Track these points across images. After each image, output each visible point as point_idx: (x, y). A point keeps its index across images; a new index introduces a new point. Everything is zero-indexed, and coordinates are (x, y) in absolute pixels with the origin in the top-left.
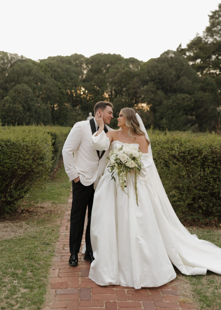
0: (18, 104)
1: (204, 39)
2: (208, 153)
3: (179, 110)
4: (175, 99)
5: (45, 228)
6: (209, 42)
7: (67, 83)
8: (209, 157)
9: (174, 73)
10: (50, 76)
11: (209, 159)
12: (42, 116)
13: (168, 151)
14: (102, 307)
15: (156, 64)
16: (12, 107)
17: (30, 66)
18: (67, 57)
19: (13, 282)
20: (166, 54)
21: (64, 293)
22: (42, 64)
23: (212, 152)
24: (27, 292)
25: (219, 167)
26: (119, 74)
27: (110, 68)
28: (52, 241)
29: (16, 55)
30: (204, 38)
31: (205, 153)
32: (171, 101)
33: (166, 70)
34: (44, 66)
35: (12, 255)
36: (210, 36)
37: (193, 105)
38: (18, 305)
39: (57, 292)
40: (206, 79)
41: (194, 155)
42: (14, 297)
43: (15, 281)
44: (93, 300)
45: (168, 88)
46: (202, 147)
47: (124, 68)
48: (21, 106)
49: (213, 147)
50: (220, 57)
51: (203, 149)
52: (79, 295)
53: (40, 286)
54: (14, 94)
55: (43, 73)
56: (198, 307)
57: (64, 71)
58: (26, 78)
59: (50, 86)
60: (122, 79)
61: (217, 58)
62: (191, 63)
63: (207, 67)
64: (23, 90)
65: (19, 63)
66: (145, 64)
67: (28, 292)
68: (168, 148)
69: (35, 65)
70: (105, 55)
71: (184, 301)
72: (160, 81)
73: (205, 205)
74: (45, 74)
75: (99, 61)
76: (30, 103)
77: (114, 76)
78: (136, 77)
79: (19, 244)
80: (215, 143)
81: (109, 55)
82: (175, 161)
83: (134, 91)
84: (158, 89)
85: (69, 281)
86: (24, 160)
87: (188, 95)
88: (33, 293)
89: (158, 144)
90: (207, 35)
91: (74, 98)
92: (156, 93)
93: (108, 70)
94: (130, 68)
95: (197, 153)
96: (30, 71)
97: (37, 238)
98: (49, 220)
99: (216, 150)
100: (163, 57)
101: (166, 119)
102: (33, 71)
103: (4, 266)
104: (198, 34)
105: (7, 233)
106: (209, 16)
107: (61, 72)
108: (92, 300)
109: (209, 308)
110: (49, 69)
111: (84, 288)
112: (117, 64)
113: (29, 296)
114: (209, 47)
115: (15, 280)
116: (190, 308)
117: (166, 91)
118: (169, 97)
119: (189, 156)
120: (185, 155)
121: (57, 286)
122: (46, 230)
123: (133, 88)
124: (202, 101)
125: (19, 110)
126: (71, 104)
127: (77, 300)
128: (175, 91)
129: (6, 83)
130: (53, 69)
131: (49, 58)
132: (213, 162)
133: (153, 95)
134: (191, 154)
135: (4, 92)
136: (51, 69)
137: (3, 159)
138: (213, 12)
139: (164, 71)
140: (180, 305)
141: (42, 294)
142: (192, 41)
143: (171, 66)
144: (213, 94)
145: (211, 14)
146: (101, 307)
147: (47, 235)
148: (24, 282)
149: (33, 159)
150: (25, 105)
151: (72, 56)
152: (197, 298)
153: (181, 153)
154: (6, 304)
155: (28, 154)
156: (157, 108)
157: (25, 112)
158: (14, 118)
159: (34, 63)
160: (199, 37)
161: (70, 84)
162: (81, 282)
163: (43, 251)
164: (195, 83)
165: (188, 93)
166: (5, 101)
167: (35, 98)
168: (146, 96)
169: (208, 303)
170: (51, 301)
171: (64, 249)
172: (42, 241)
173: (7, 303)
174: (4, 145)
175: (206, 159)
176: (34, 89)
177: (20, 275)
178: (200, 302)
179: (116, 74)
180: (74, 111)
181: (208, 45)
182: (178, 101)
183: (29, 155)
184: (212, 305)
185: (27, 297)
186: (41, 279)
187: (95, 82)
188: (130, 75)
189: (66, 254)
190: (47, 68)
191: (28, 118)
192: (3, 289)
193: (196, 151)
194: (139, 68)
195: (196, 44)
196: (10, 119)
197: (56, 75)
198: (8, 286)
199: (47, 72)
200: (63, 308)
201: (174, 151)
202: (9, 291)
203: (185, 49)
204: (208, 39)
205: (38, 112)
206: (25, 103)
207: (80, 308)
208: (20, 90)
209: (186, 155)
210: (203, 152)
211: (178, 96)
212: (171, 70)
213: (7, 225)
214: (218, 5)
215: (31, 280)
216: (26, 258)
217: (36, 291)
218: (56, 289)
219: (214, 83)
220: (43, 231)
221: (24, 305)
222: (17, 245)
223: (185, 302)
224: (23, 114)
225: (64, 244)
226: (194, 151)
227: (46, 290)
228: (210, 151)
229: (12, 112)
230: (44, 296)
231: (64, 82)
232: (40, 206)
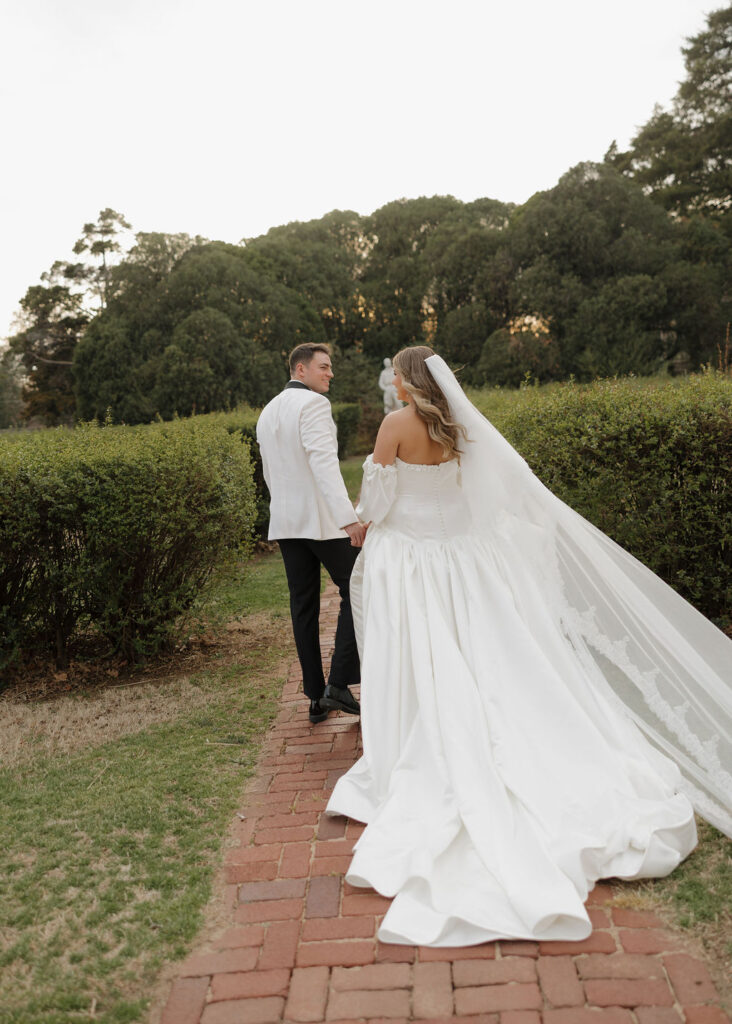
0: (200, 361)
1: (677, 119)
2: (688, 431)
3: (627, 319)
4: (611, 292)
5: (242, 691)
6: (694, 125)
7: (321, 290)
8: (694, 443)
9: (601, 222)
10: (274, 278)
11: (695, 449)
12: (264, 384)
13: (569, 439)
14: (368, 940)
15: (550, 205)
16: (186, 371)
17: (219, 259)
18: (313, 222)
19: (119, 871)
20: (575, 176)
21: (261, 898)
22: (250, 251)
23: (703, 428)
24: (153, 901)
25: (727, 469)
26: (453, 246)
27: (430, 235)
28: (253, 730)
29: (183, 236)
30: (678, 114)
31: (677, 432)
32: (601, 298)
33: (577, 218)
34: (258, 253)
35: (134, 782)
36: (695, 108)
37: (665, 301)
38: (122, 946)
39: (242, 895)
40: (695, 224)
41: (647, 442)
42: (115, 918)
43: (124, 868)
44: (344, 916)
45: (590, 264)
46: (669, 415)
47: (464, 230)
48: (208, 365)
49: (701, 410)
50: (730, 162)
51: (672, 423)
52: (304, 899)
53: (194, 879)
54: (187, 336)
55: (255, 274)
56: (671, 922)
57: (308, 261)
58: (214, 293)
59: (277, 304)
60: (463, 258)
61: (721, 163)
62: (648, 190)
63: (694, 194)
64: (207, 323)
65: (194, 256)
66: (522, 210)
67: (157, 901)
68: (568, 430)
69: (234, 254)
70: (412, 203)
71: (627, 904)
72: (565, 249)
73: (700, 584)
74: (261, 274)
75: (396, 219)
76: (230, 353)
77: (440, 255)
78: (500, 248)
79: (160, 747)
80: (709, 399)
81: (422, 200)
82: (592, 466)
83: (499, 285)
84: (562, 272)
85: (282, 856)
86: (165, 510)
87: (647, 278)
88: (170, 903)
89: (538, 421)
90: (685, 107)
91: (344, 328)
92: (559, 282)
93: (421, 239)
94: (482, 228)
95: (655, 434)
96: (222, 272)
97: (211, 725)
98: (257, 667)
99: (711, 418)
100: (569, 185)
101: (592, 350)
102: (228, 272)
103: (103, 822)
104: (658, 107)
105: (134, 717)
106: (685, 52)
107: (302, 263)
108: (340, 917)
109: (708, 925)
110: (270, 261)
111: (322, 875)
112: (446, 223)
113: (157, 912)
114: (695, 136)
115: (125, 863)
116: (646, 928)
117: (585, 276)
118: (595, 288)
119: (631, 448)
120: (621, 445)
121: (245, 874)
122: (242, 696)
123: (496, 280)
124: (689, 287)
125: (204, 375)
126: (337, 343)
127: (296, 919)
128: (611, 272)
129: (166, 313)
130: (281, 257)
131: (272, 231)
132: (708, 455)
133: (550, 289)
134: (639, 439)
135: (163, 334)
136: (276, 260)
137: (108, 514)
138: (693, 40)
139: (572, 221)
140: (614, 918)
141: (196, 903)
142: (644, 128)
143: (590, 205)
144: (720, 264)
145: (689, 46)
146: (366, 937)
147: (242, 712)
148: (148, 870)
149: (188, 504)
150: (217, 360)
151: (326, 218)
152: (669, 892)
153: (609, 440)
154: (87, 946)
155: (173, 494)
156: (564, 323)
157: (220, 378)
158: (193, 396)
159: (231, 250)
160: (665, 116)
161: (329, 291)
162: (316, 857)
163: (224, 762)
164: (663, 242)
165: (647, 270)
166: (168, 357)
167: (240, 340)
168: (532, 297)
169: (703, 907)
170: (219, 925)
171: (283, 752)
172: (226, 732)
173: (89, 941)
174: (105, 477)
175: (684, 449)
176: (237, 318)
177: (142, 847)
178: (678, 906)
179: (444, 247)
180: (346, 361)
181: (692, 134)
182: (621, 298)
183: (175, 495)
184: (719, 913)
185: (149, 917)
186: (201, 853)
187: (392, 277)
188: (484, 247)
189: (286, 768)
190: (264, 259)
191: (229, 392)
192: (87, 896)
193: (652, 428)
194: (507, 223)
195: (658, 135)
196: (185, 401)
197: (290, 273)
198: (101, 885)
199: (265, 268)
200: (254, 947)
201: (584, 438)
202: (102, 899)
203: (628, 153)
204: (689, 118)
205: (253, 374)
206: (216, 355)
207: (302, 946)
208: (201, 324)
209: (624, 446)
210: (672, 431)
211: (620, 282)
212: (591, 216)
213: (139, 690)
214: (706, 18)
215: (172, 860)
216: (170, 791)
217: (180, 895)
218: (240, 885)
219: (720, 235)
220: (234, 702)
221: (138, 946)
222: (152, 751)
223: (629, 908)
224: (214, 386)
225: (288, 735)
226: (643, 429)
227: (209, 888)
228: (694, 425)
229: (187, 383)
230: (201, 911)
231: (311, 289)
232: (237, 628)
